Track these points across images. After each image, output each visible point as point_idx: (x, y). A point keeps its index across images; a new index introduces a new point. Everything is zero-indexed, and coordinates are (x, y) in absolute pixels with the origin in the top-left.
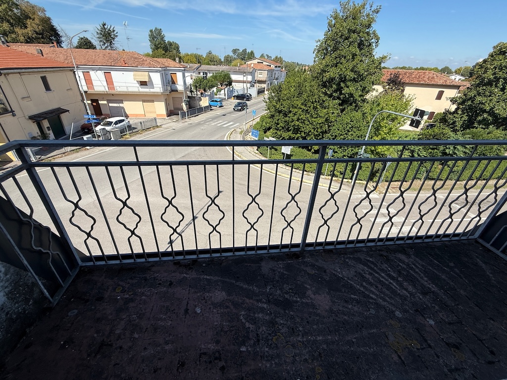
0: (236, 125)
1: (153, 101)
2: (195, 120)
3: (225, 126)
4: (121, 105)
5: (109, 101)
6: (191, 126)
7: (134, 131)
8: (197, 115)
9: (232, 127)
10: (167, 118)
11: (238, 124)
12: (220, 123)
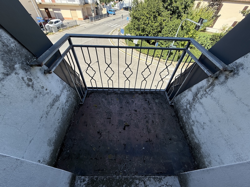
0: (119, 26)
1: (75, 10)
2: (98, 22)
3: (112, 26)
4: (60, 12)
5: (54, 9)
6: (95, 26)
7: (65, 27)
8: (100, 19)
9: (115, 27)
10: (83, 21)
11: (120, 25)
12: (110, 24)
